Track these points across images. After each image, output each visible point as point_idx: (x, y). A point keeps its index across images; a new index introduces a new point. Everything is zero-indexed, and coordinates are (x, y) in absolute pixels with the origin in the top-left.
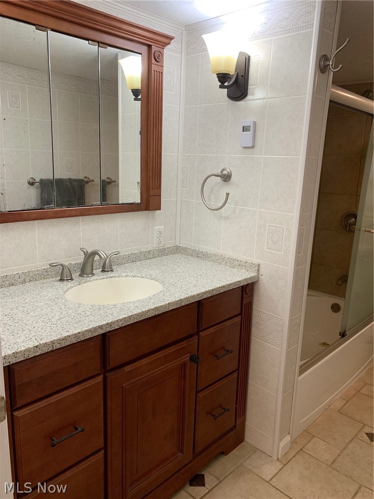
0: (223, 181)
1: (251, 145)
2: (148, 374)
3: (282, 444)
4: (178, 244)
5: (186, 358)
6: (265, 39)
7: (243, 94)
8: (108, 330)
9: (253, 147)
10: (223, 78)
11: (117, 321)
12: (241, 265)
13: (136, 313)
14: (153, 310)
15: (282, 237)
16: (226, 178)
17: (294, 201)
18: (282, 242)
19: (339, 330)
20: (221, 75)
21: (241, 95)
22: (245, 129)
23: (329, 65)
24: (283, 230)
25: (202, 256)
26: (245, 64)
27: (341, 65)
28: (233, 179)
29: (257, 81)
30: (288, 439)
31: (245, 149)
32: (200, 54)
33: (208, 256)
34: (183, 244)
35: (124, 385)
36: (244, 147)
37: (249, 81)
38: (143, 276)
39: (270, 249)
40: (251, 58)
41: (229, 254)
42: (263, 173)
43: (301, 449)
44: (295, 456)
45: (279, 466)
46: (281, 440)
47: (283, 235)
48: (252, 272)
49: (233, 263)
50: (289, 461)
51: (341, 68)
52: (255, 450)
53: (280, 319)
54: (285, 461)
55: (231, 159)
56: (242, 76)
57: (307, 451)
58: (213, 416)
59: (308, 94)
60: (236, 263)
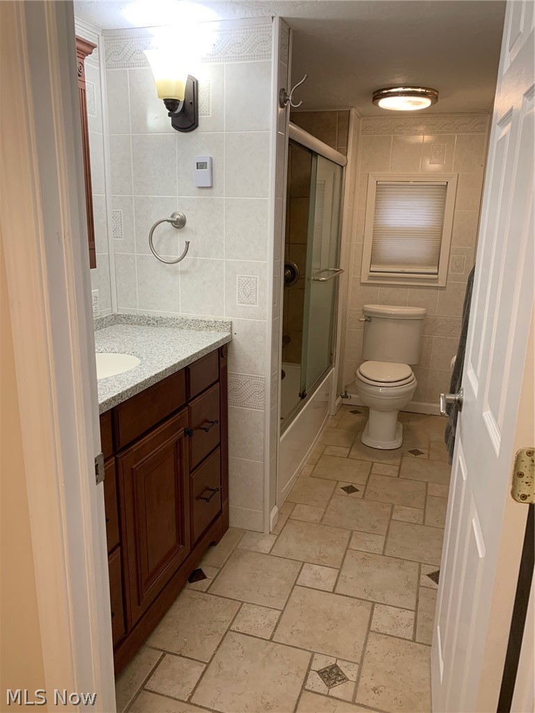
0: (177, 228)
1: (210, 185)
2: (152, 453)
3: (272, 516)
4: (115, 311)
5: (181, 432)
6: (215, 64)
7: (194, 124)
8: (120, 401)
9: (211, 187)
10: (171, 104)
11: (126, 391)
12: (209, 326)
13: (139, 381)
14: (153, 377)
15: (256, 288)
16: (180, 224)
17: (266, 248)
18: (256, 294)
19: (298, 392)
20: (170, 101)
21: (192, 126)
22: (200, 166)
23: (288, 99)
24: (256, 280)
25: (155, 323)
26: (193, 89)
27: (301, 102)
28: (187, 225)
29: (209, 111)
30: (275, 509)
31: (201, 190)
32: (128, 69)
33: (164, 321)
34: (123, 310)
35: (133, 467)
36: (200, 187)
37: (199, 110)
38: (101, 350)
39: (243, 303)
40: (199, 83)
41: (192, 315)
42: (226, 217)
43: (289, 518)
44: (285, 525)
45: (274, 538)
46: (271, 511)
47: (256, 286)
48: (224, 331)
49: (197, 325)
50: (281, 531)
51: (302, 104)
52: (244, 531)
53: (261, 378)
54: (278, 532)
55: (183, 201)
56: (191, 103)
57: (294, 518)
58: (205, 499)
59: (271, 129)
60: (203, 324)
